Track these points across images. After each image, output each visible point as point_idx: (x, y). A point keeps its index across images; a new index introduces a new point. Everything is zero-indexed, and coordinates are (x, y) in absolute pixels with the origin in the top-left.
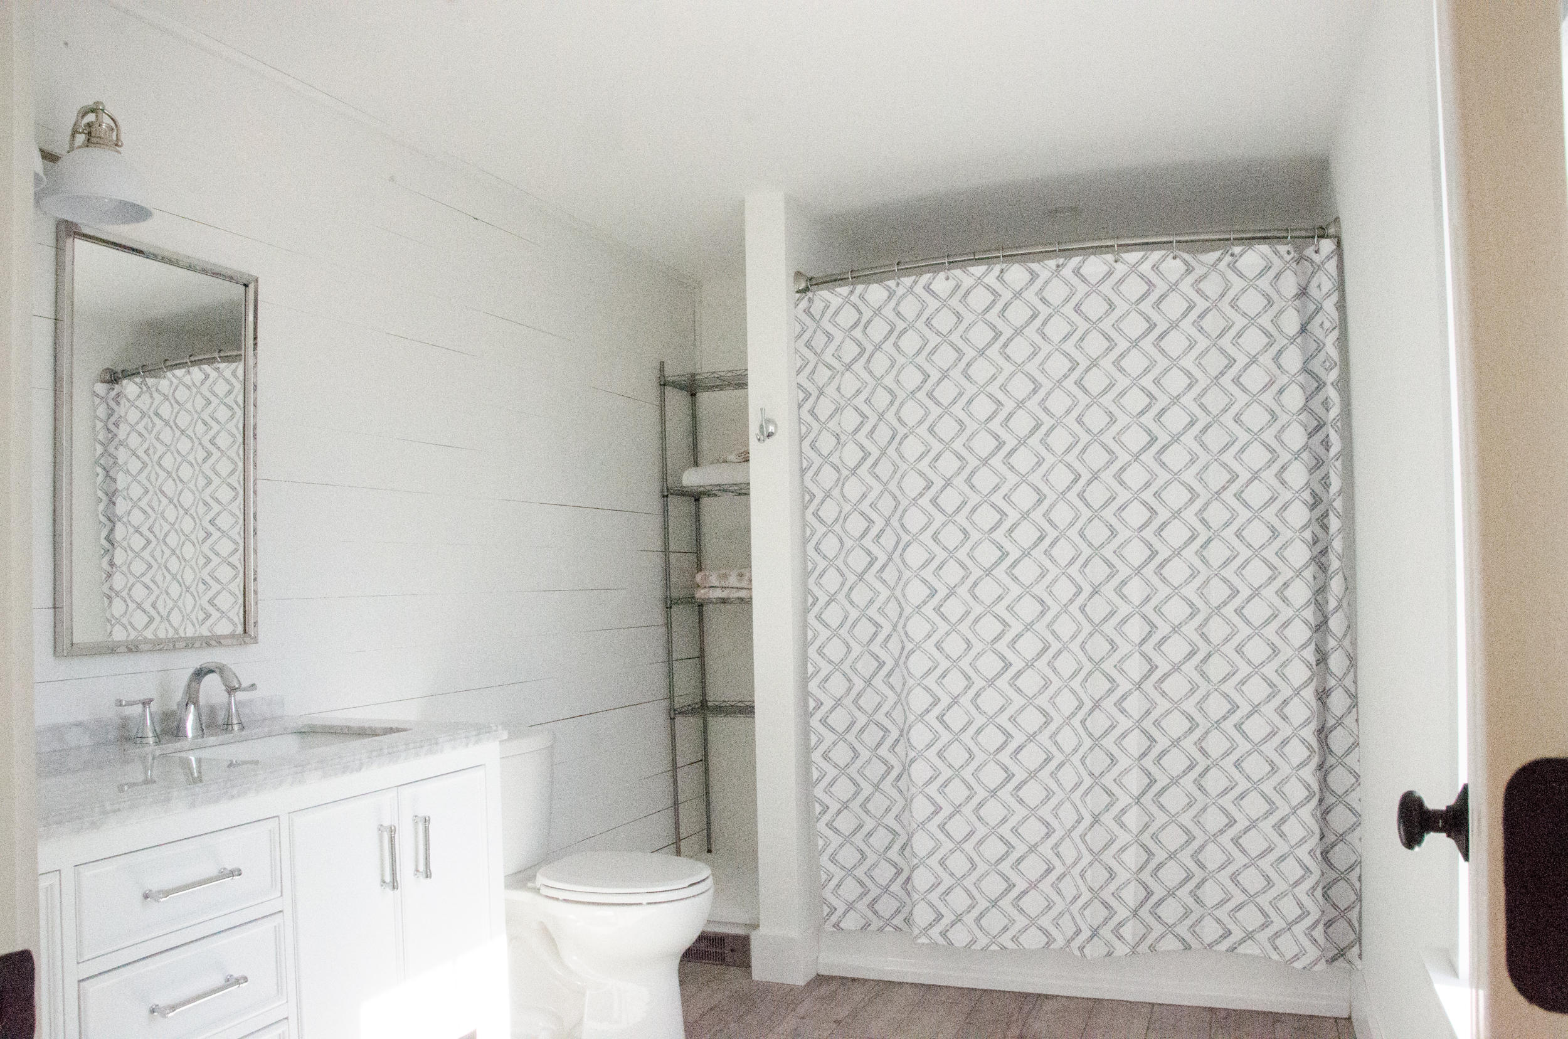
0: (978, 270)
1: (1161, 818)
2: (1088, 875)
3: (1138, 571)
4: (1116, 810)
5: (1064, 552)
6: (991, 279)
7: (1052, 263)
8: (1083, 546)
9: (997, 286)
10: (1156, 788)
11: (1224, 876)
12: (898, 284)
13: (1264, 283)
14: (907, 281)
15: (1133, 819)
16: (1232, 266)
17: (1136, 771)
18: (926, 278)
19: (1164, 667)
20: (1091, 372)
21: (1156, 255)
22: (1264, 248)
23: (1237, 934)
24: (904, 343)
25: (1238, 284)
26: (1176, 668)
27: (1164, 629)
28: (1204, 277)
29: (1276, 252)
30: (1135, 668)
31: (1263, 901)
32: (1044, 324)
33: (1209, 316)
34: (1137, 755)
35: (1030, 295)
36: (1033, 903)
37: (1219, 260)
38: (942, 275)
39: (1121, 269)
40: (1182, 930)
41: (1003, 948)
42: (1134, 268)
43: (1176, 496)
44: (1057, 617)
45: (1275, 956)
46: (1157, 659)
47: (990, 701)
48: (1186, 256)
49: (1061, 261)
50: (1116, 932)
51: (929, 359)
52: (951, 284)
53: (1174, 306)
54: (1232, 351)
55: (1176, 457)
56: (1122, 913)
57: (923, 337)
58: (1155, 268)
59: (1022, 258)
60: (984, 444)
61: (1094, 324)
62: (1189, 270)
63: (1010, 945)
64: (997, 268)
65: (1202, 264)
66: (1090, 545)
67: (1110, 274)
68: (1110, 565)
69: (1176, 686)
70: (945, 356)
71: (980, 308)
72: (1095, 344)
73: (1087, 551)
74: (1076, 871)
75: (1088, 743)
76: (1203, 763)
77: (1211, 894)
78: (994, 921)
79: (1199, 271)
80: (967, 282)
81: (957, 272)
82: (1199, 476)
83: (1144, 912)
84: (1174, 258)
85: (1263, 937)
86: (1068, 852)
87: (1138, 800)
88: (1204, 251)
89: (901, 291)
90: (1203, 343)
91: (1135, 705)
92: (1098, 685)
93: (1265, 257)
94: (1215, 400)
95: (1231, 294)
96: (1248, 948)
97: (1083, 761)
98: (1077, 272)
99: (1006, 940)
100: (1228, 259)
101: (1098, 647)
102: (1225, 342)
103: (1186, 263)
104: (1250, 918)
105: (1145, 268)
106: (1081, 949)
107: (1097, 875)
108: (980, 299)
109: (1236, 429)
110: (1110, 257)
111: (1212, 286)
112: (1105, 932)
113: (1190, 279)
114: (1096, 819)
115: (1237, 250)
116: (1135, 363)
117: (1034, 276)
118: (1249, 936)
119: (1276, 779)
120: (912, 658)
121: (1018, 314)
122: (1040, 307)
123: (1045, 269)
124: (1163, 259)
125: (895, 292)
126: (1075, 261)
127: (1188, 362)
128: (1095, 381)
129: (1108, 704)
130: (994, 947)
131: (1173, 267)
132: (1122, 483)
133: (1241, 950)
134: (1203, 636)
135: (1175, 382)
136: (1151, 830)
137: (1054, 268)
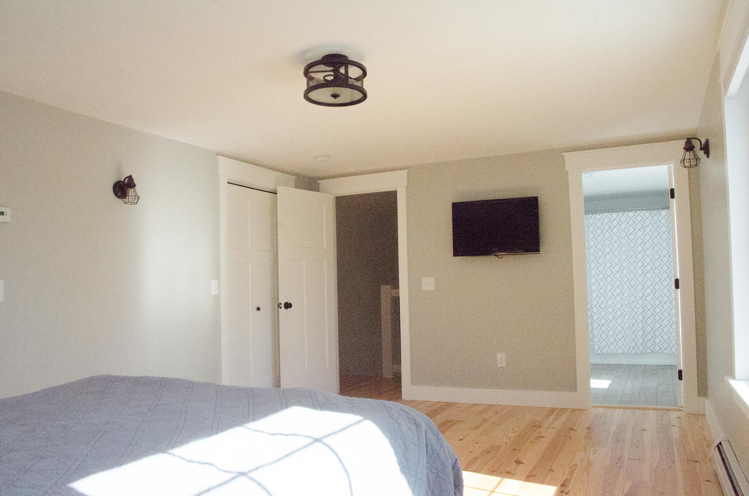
0: (606, 214)
1: (646, 302)
2: (632, 336)
3: (641, 275)
4: (637, 323)
5: (625, 272)
6: (609, 216)
7: (622, 213)
8: (629, 270)
9: (610, 218)
10: (645, 319)
11: (660, 337)
12: (588, 216)
13: (666, 217)
14: (590, 215)
15: (641, 325)
16: (659, 214)
17: (641, 315)
18: (594, 215)
19: (646, 295)
20: (630, 236)
21: (644, 212)
22: (666, 210)
23: (663, 349)
24: (590, 228)
25: (661, 218)
26: (649, 295)
27: (646, 287)
28: (654, 216)
29: (669, 211)
30: (640, 295)
31: (668, 341)
32: (620, 225)
33: (655, 224)
34: (641, 312)
35: (617, 219)
36: (620, 343)
37: (657, 213)
38: (598, 215)
39: (636, 214)
40: (651, 348)
41: (614, 353)
42: (639, 215)
43: (648, 260)
44: (624, 285)
45: (671, 352)
46: (645, 293)
47: (610, 302)
48: (650, 212)
49: (624, 213)
50: (638, 348)
51: (595, 232)
52: (600, 217)
53: (648, 222)
54: (659, 231)
55: (648, 252)
56: (639, 344)
57: (594, 227)
58: (644, 214)
59: (615, 212)
60: (608, 250)
61: (631, 226)
62: (651, 215)
63: (615, 352)
64: (610, 214)
65: (653, 213)
66: (631, 270)
67: (634, 215)
68: (635, 274)
69: (649, 298)
70: (599, 232)
71: (606, 222)
72: (631, 230)
73: (630, 272)
74: (629, 336)
75: (631, 310)
76: (655, 314)
77: (657, 341)
78: (612, 347)
79: (653, 215)
80: (604, 216)
81: (602, 214)
82: (653, 256)
83: (643, 344)
84: (647, 212)
85: (668, 349)
86: (627, 332)
87: (642, 321)
88: (654, 210)
89: (589, 218)
90: (654, 229)
91: (640, 302)
92: (633, 298)
93: (666, 212)
94: (656, 241)
95: (659, 220)
96: (666, 351)
97: (630, 313)
98: (627, 215)
99: (614, 351)
100: (659, 212)
101: (633, 291)
102: (658, 229)
103: (650, 214)
104: (666, 345)
105: (642, 214)
106: (631, 351)
107: (634, 337)
108: (606, 220)
109: (660, 246)
110: (634, 212)
111: (655, 218)
112: (636, 348)
113: (651, 217)
114: (633, 325)
115: (661, 211)
116: (639, 234)
117: (618, 215)
118: (665, 349)
119: (670, 316)
120: (593, 294)
121: (615, 223)
122: (619, 222)
123: (620, 214)
124: (645, 213)
125: (587, 218)
126: (627, 213)
127: (650, 233)
128: (631, 237)
129: (635, 302)
130: (612, 353)
131: (647, 214)
132: (637, 258)
133: (664, 352)
134: (654, 288)
135: (648, 237)
136: (644, 328)
137: (622, 214)
